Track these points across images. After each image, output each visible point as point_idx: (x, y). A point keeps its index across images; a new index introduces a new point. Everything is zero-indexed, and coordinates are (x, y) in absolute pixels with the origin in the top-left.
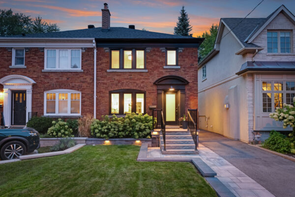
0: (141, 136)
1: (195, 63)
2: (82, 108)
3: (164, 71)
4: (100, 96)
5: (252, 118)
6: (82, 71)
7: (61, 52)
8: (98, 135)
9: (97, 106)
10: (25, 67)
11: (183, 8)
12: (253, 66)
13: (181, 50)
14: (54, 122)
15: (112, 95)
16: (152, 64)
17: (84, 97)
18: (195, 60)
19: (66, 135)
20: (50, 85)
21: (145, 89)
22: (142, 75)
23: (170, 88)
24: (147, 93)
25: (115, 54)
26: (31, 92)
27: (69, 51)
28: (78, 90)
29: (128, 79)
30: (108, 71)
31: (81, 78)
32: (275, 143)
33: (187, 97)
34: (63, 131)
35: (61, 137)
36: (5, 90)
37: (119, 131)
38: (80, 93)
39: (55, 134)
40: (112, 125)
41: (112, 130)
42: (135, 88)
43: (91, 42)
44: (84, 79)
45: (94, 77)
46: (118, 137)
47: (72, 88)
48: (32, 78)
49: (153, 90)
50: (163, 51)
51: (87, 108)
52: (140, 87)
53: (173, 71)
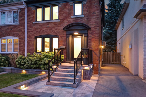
0: (45, 68)
1: (97, 11)
2: (19, 48)
4: (30, 40)
6: (19, 24)
7: (8, 13)
8: (18, 66)
13: (85, 3)
16: (63, 16)
17: (20, 41)
18: (97, 9)
20: (2, 34)
21: (58, 34)
22: (56, 24)
23: (75, 32)
25: (39, 11)
27: (13, 12)
28: (17, 37)
29: (47, 27)
30: (34, 23)
33: (90, 39)
37: (31, 64)
38: (18, 39)
40: (28, 59)
41: (27, 63)
42: (51, 34)
43: (22, 4)
44: (20, 29)
46: (31, 68)
47: (14, 35)
49: (63, 35)
50: (71, 5)
51: (22, 48)
52: (55, 33)
53: (79, 20)
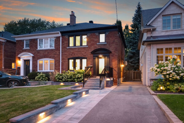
1: (116, 40)
3: (97, 46)
4: (64, 61)
6: (55, 49)
7: (45, 40)
8: (58, 80)
10: (30, 48)
13: (107, 33)
14: (38, 74)
15: (70, 60)
16: (91, 42)
17: (56, 62)
19: (43, 80)
20: (40, 57)
21: (87, 56)
22: (85, 49)
26: (32, 60)
27: (49, 39)
28: (53, 58)
29: (77, 51)
30: (67, 48)
31: (54, 52)
33: (111, 60)
34: (41, 78)
35: (41, 81)
36: (21, 60)
37: (68, 78)
38: (54, 60)
39: (38, 79)
40: (65, 75)
41: (64, 77)
42: (81, 56)
43: (58, 33)
45: (60, 51)
46: (67, 81)
47: (50, 58)
48: (32, 53)
49: (91, 57)
50: (97, 35)
51: (57, 67)
52: (84, 55)
53: (103, 46)
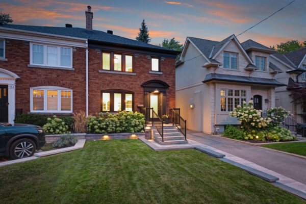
0: (136, 130)
2: (73, 106)
3: (149, 76)
4: (92, 95)
5: (213, 116)
6: (74, 69)
7: (49, 48)
9: (89, 104)
10: (7, 60)
11: (144, 21)
12: (215, 77)
13: (162, 59)
15: (104, 94)
16: (139, 69)
17: (75, 95)
18: (173, 69)
19: (63, 131)
22: (131, 78)
23: (155, 90)
24: (135, 94)
25: (106, 57)
26: (14, 87)
27: (59, 48)
28: (69, 88)
29: (118, 80)
30: (100, 71)
31: (73, 77)
32: (233, 134)
33: (168, 98)
34: (60, 128)
35: (59, 133)
37: (116, 127)
38: (72, 91)
39: (52, 130)
40: (109, 121)
41: (111, 125)
42: (124, 89)
44: (75, 77)
45: (86, 76)
47: (63, 85)
49: (140, 91)
50: (148, 58)
51: (79, 104)
52: (129, 88)
53: (157, 77)
